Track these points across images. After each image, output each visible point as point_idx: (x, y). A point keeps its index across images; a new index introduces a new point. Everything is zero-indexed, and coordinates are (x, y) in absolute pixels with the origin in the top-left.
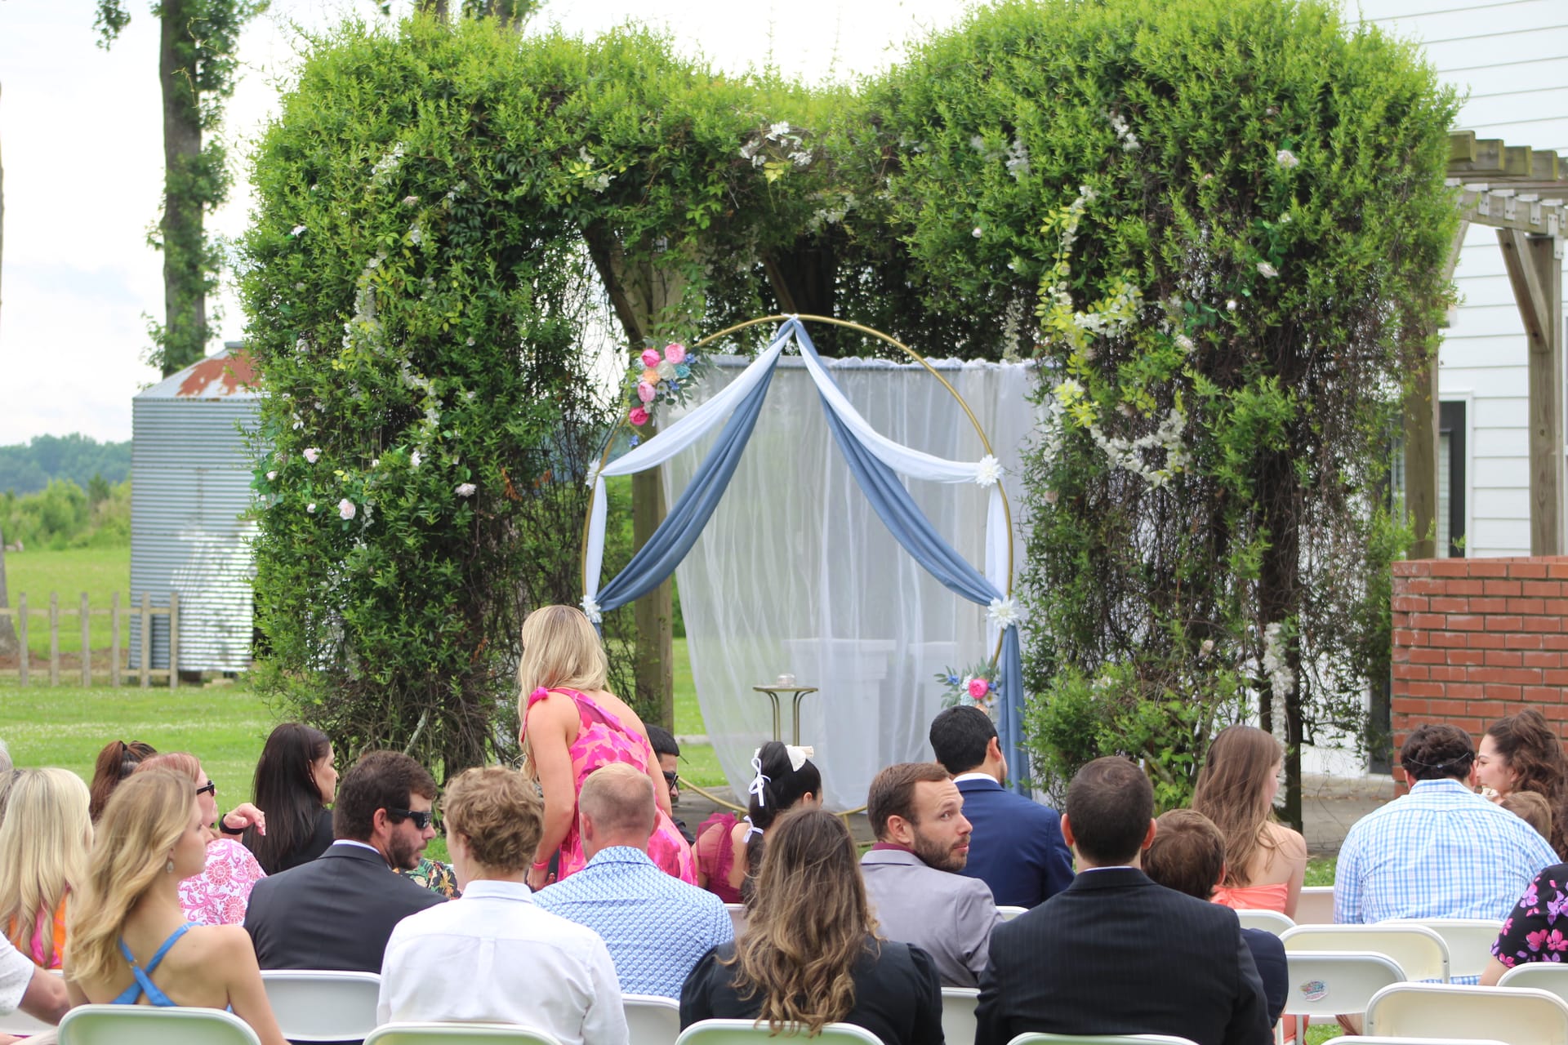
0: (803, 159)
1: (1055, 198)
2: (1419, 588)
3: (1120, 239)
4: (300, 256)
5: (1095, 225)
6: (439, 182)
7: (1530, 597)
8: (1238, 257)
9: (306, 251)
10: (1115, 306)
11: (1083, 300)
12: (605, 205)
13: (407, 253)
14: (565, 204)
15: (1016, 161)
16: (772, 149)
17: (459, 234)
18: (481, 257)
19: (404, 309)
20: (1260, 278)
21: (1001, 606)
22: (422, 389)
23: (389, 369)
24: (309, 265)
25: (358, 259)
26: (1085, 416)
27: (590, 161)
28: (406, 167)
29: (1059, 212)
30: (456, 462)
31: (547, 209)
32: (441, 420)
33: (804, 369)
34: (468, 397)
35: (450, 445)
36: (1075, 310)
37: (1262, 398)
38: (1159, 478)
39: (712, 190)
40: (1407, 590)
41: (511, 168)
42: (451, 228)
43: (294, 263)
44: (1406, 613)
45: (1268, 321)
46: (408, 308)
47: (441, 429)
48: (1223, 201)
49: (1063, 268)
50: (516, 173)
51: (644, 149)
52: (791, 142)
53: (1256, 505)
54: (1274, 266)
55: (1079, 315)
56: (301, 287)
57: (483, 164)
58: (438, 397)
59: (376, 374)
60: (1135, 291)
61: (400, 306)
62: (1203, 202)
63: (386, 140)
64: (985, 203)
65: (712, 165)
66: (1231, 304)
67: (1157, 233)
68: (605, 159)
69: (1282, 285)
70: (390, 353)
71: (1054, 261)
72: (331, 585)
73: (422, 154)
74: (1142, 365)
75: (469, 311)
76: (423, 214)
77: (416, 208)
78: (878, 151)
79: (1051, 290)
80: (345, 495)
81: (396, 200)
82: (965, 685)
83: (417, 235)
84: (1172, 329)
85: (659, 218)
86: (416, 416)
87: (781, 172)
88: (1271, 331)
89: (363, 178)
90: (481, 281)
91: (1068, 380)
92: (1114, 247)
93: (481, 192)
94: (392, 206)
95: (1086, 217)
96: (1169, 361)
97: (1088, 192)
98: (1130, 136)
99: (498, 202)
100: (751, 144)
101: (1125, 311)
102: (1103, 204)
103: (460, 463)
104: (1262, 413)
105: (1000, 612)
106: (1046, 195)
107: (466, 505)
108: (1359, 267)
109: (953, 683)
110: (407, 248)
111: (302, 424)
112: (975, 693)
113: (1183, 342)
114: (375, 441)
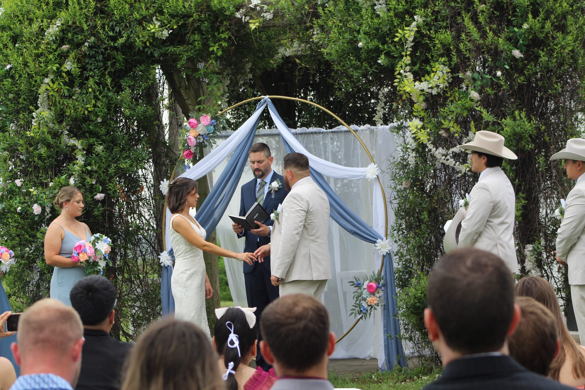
0: (269, 16)
1: (401, 23)
3: (437, 42)
4: (9, 80)
5: (423, 36)
6: (80, 37)
8: (501, 47)
9: (13, 77)
10: (436, 77)
11: (418, 76)
12: (167, 46)
13: (64, 75)
14: (146, 46)
15: (380, 6)
16: (253, 12)
17: (91, 64)
18: (103, 75)
19: (63, 104)
20: (514, 58)
21: (382, 243)
22: (75, 146)
23: (56, 135)
24: (14, 84)
25: (38, 78)
26: (423, 137)
27: (158, 23)
28: (62, 31)
29: (403, 30)
30: (94, 183)
31: (137, 49)
32: (85, 161)
33: (279, 135)
34: (99, 149)
35: (90, 173)
36: (415, 81)
37: (518, 122)
38: (464, 168)
39: (223, 36)
41: (117, 29)
42: (87, 61)
43: (6, 83)
45: (519, 81)
46: (65, 103)
47: (85, 166)
48: (491, 19)
49: (407, 60)
50: (120, 32)
51: (186, 16)
52: (262, 8)
53: (517, 180)
54: (521, 52)
55: (417, 83)
56: (11, 96)
57: (103, 27)
58: (84, 149)
59: (49, 137)
60: (446, 69)
61: (61, 102)
62: (481, 19)
63: (53, 17)
64: (364, 28)
65: (221, 22)
66: (499, 73)
67: (457, 38)
68: (165, 22)
69: (526, 62)
70: (57, 127)
71: (402, 57)
72: (31, 250)
73: (70, 23)
74: (452, 108)
75: (99, 104)
76: (72, 55)
77: (68, 52)
78: (306, 7)
79: (402, 71)
80: (36, 202)
81: (57, 48)
82: (365, 286)
83: (68, 65)
84: (467, 89)
85: (195, 51)
86: (71, 159)
87: (257, 24)
88: (521, 86)
89: (40, 37)
90: (104, 88)
91: (414, 119)
92: (434, 47)
93: (103, 42)
94: (55, 51)
95: (418, 32)
96: (467, 105)
97: (419, 19)
99: (111, 47)
100: (241, 11)
101: (441, 80)
102: (427, 24)
103: (96, 183)
104: (518, 129)
105: (382, 246)
106: (396, 22)
107: (100, 204)
108: (566, 51)
109: (359, 286)
110: (64, 72)
111: (13, 167)
112: (371, 290)
113: (474, 95)
114: (50, 173)
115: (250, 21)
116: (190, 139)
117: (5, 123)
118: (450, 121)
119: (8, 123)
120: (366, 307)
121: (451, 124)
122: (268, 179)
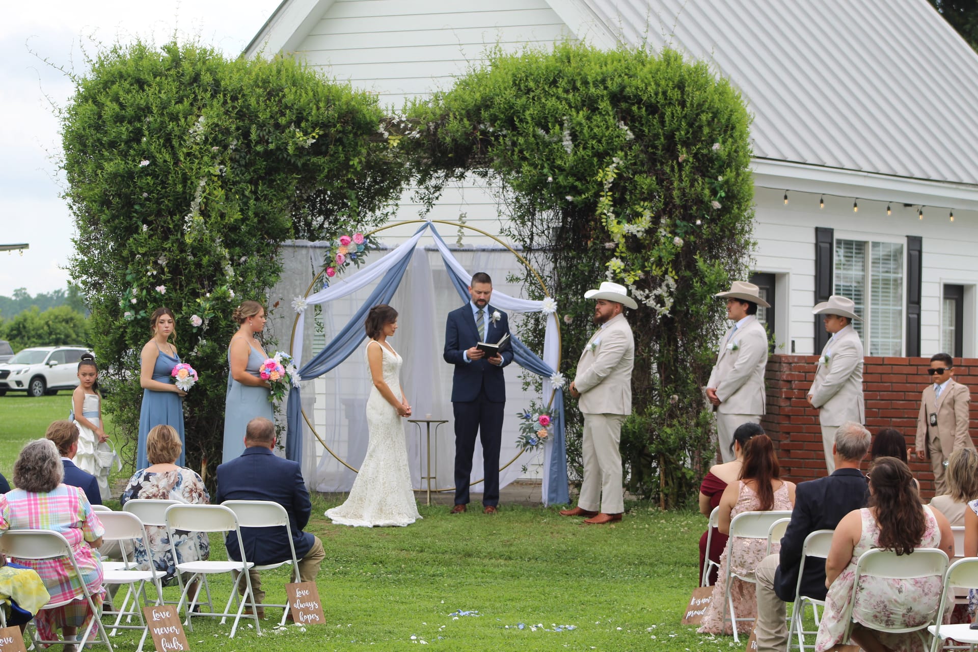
0: (416, 134)
1: (601, 163)
2: (799, 369)
5: (621, 178)
7: (871, 373)
10: (642, 221)
12: (309, 156)
13: (215, 178)
15: (567, 142)
16: (394, 127)
17: (236, 168)
20: (713, 209)
21: (554, 378)
22: (223, 255)
26: (629, 278)
28: (210, 130)
29: (603, 170)
36: (619, 222)
38: (665, 311)
39: (362, 150)
40: (790, 370)
44: (789, 382)
51: (325, 125)
52: (406, 125)
54: (720, 203)
55: (628, 225)
56: (145, 195)
60: (651, 215)
65: (362, 136)
66: (699, 222)
68: (310, 130)
77: (218, 154)
78: (478, 133)
79: (605, 211)
80: (195, 313)
82: (535, 419)
85: (337, 164)
87: (398, 142)
91: (616, 259)
92: (633, 190)
95: (618, 174)
97: (617, 160)
98: (629, 132)
100: (381, 126)
102: (626, 167)
105: (555, 381)
106: (595, 161)
109: (527, 417)
110: (215, 176)
111: (155, 273)
112: (544, 423)
113: (678, 241)
114: (206, 283)
115: (390, 137)
116: (340, 256)
117: (136, 223)
118: (652, 264)
119: (140, 223)
120: (536, 439)
121: (654, 267)
122: (486, 309)
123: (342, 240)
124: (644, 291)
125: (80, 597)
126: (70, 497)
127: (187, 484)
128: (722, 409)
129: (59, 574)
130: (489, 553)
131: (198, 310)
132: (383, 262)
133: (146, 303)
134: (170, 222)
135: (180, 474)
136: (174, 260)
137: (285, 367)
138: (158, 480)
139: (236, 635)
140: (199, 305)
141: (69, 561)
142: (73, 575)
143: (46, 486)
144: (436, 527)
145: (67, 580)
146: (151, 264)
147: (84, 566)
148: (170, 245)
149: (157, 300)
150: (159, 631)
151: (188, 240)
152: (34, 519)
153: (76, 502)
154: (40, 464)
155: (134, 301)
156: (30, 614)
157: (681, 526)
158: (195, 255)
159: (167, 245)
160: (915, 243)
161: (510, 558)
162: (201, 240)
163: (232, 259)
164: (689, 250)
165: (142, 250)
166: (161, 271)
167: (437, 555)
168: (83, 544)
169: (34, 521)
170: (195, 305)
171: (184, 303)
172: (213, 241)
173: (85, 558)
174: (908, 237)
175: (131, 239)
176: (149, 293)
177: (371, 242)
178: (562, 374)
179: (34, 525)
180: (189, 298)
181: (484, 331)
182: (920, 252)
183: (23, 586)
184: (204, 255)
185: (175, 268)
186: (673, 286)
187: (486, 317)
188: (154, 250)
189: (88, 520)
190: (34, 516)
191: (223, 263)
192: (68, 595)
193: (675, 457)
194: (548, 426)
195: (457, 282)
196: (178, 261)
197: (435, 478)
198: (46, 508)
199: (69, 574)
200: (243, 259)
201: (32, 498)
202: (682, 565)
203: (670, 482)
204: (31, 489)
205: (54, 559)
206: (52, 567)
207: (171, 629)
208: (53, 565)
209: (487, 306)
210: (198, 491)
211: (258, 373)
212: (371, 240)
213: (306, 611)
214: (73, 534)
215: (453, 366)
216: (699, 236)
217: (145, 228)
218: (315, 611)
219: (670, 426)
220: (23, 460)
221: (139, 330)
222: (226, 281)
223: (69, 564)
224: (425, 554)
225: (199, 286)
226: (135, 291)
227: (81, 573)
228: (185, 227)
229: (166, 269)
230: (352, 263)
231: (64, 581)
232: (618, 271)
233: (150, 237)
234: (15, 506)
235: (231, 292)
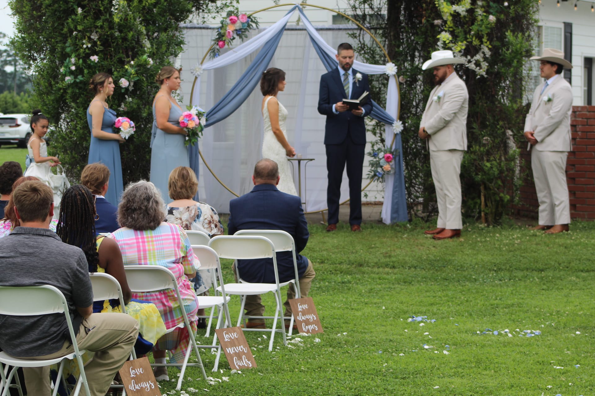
2: (582, 116)
10: (467, 3)
21: (397, 124)
36: (452, 4)
38: (483, 72)
55: (454, 6)
66: (506, 4)
80: (122, 77)
82: (381, 156)
91: (443, 33)
101: (469, 5)
105: (397, 127)
109: (375, 156)
111: (89, 45)
112: (388, 160)
113: (492, 18)
114: (130, 53)
116: (229, 32)
117: (72, 6)
118: (473, 37)
119: (75, 7)
120: (382, 172)
121: (474, 39)
122: (350, 72)
123: (231, 20)
124: (467, 57)
125: (181, 325)
126: (173, 235)
127: (206, 217)
128: (538, 147)
129: (164, 305)
130: (376, 263)
131: (125, 74)
132: (260, 37)
133: (83, 70)
134: (101, 5)
135: (199, 209)
136: (105, 35)
137: (200, 119)
138: (181, 213)
139: (274, 347)
140: (127, 70)
141: (173, 293)
142: (176, 306)
143: (152, 224)
144: (325, 243)
145: (171, 310)
146: (87, 39)
147: (186, 297)
148: (101, 24)
149: (93, 68)
150: (230, 350)
151: (116, 20)
152: (142, 256)
153: (178, 239)
154: (146, 203)
155: (73, 68)
156: (152, 344)
157: (514, 239)
158: (121, 31)
159: (99, 23)
160: (568, 27)
161: (394, 267)
162: (126, 19)
163: (147, 35)
164: (501, 26)
165: (80, 28)
166: (94, 44)
167: (335, 265)
168: (184, 278)
169: (142, 258)
170: (122, 71)
171: (113, 69)
172: (135, 20)
173: (185, 290)
174: (564, 23)
175: (70, 20)
176: (84, 61)
177: (252, 21)
178: (401, 122)
179: (143, 262)
180: (117, 65)
181: (349, 89)
182: (571, 34)
183: (148, 318)
184: (129, 31)
185: (106, 41)
186: (488, 54)
187: (351, 79)
188: (88, 28)
189: (188, 255)
190: (142, 253)
191: (141, 37)
192: (171, 324)
193: (493, 184)
194: (391, 161)
195: (319, 52)
196: (108, 36)
197: (305, 203)
198: (153, 245)
199: (173, 305)
200: (156, 34)
201: (140, 236)
202: (533, 270)
203: (489, 204)
204: (138, 227)
205: (160, 291)
206: (157, 299)
207: (241, 348)
208: (159, 297)
209: (351, 70)
210: (215, 222)
211: (178, 123)
212: (252, 20)
213: (307, 322)
214: (177, 269)
215: (325, 117)
216: (507, 14)
217: (80, 10)
218: (314, 322)
219: (488, 161)
220: (129, 201)
221: (77, 91)
222: (144, 52)
223: (173, 296)
224: (326, 266)
225: (125, 56)
226: (73, 60)
227: (184, 304)
228: (112, 9)
229: (98, 43)
230: (237, 38)
231: (168, 311)
232: (447, 42)
233: (85, 17)
234: (124, 244)
235: (150, 60)
